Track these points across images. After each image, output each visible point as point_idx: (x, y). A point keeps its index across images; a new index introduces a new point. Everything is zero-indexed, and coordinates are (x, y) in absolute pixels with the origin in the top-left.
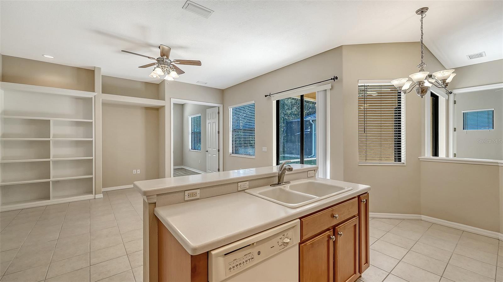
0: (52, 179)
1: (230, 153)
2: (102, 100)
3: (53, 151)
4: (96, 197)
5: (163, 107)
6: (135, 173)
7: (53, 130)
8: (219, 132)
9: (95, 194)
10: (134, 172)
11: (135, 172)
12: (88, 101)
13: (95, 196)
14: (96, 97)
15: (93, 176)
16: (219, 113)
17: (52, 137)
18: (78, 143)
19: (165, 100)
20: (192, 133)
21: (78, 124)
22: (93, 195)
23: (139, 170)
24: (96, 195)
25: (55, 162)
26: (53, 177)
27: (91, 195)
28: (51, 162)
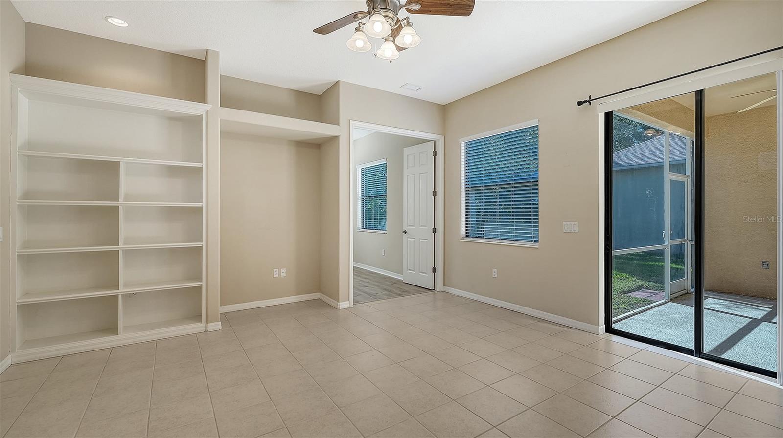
0: (122, 290)
1: (461, 237)
2: (220, 120)
3: (125, 229)
4: (209, 329)
5: (336, 138)
6: (277, 276)
7: (126, 183)
8: (434, 193)
9: (207, 322)
10: (276, 273)
11: (278, 273)
12: (193, 124)
13: (206, 327)
14: (209, 115)
15: (204, 283)
16: (435, 153)
17: (122, 199)
18: (171, 213)
19: (338, 125)
20: (363, 197)
21: (173, 171)
22: (203, 324)
23: (284, 270)
24: (209, 324)
25: (128, 252)
26: (125, 286)
27: (198, 324)
28: (121, 253)
